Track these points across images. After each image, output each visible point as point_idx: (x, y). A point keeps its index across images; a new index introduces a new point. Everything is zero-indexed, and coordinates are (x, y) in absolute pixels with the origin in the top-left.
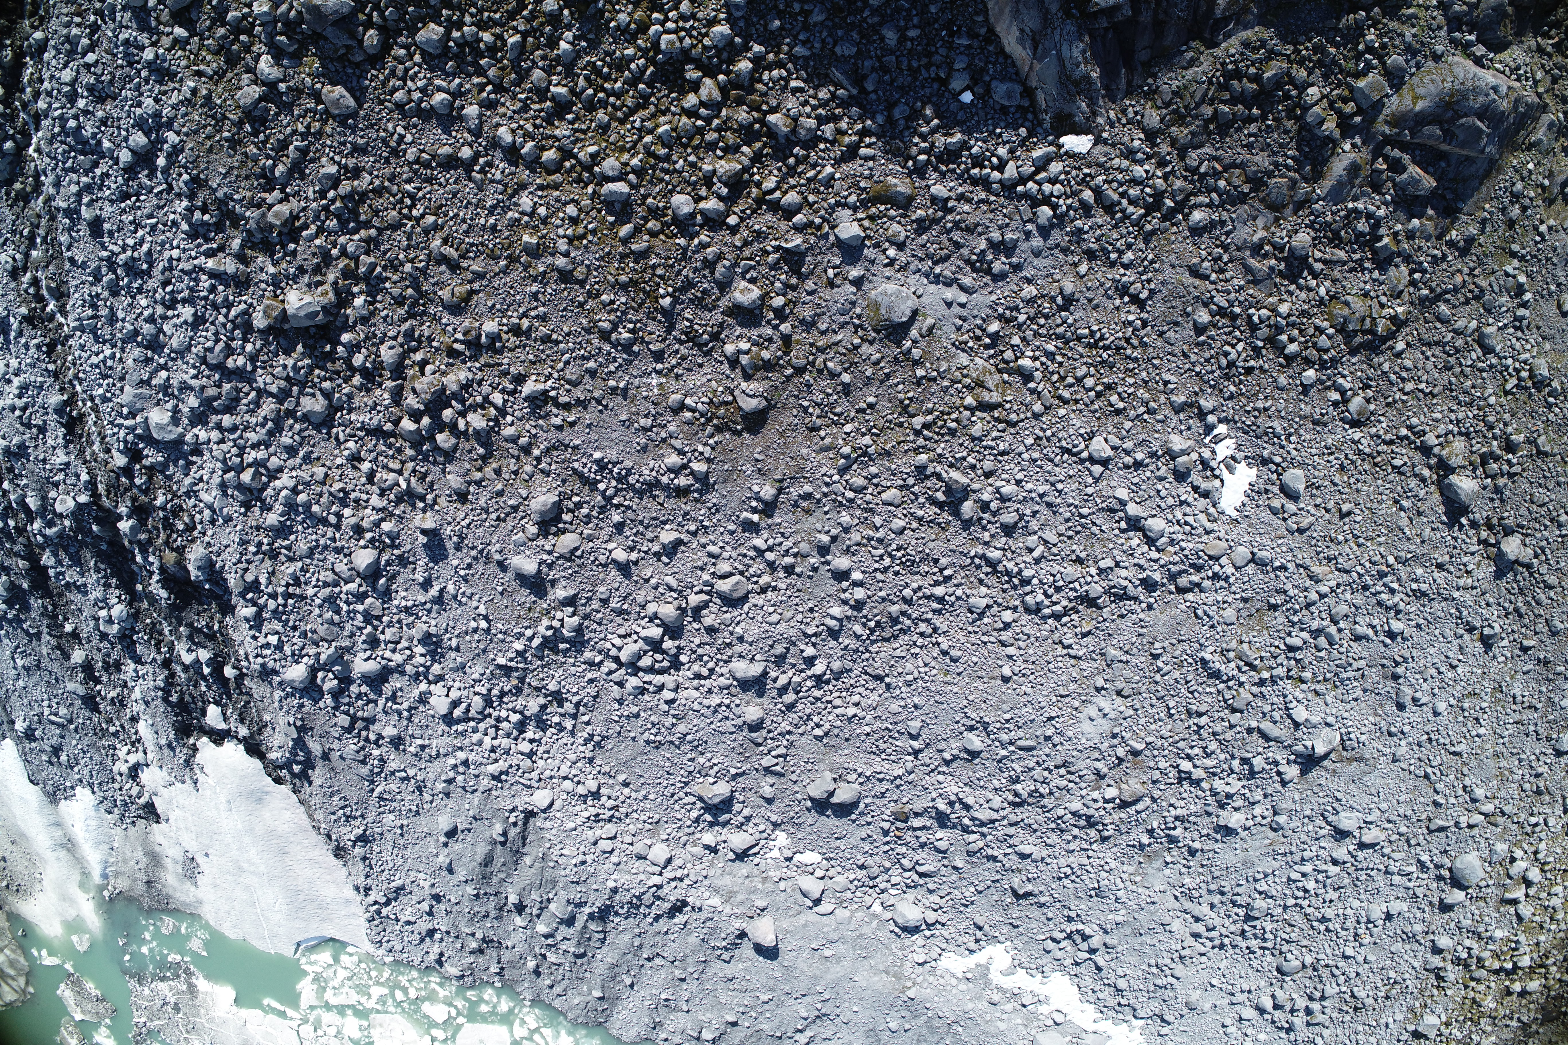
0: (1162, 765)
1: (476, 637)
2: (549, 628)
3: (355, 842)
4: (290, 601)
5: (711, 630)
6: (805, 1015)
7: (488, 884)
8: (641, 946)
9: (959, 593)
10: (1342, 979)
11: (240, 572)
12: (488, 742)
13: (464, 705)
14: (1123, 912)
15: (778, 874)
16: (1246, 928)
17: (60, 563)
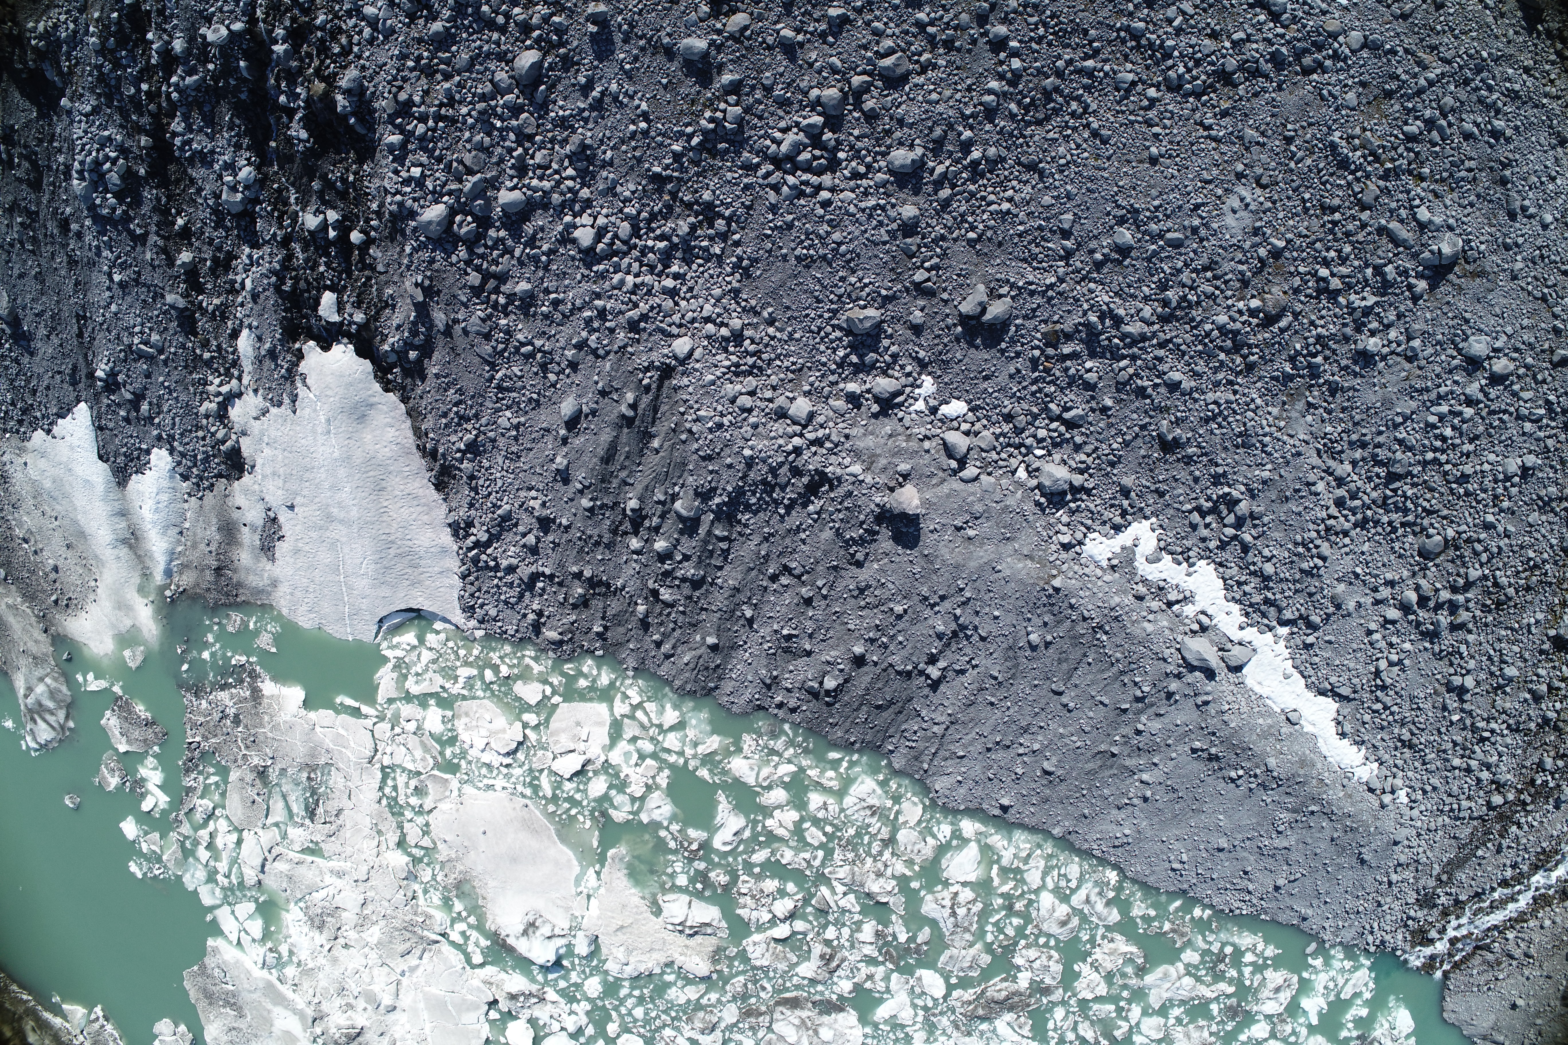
0: (1301, 269)
1: (633, 144)
2: (711, 120)
3: (464, 452)
4: (441, 124)
5: (871, 117)
6: (941, 628)
7: (606, 491)
8: (767, 557)
9: (1107, 68)
10: (1484, 557)
11: (394, 90)
12: (630, 279)
13: (609, 235)
14: (1269, 467)
15: (923, 430)
16: (1388, 492)
17: (189, 129)
